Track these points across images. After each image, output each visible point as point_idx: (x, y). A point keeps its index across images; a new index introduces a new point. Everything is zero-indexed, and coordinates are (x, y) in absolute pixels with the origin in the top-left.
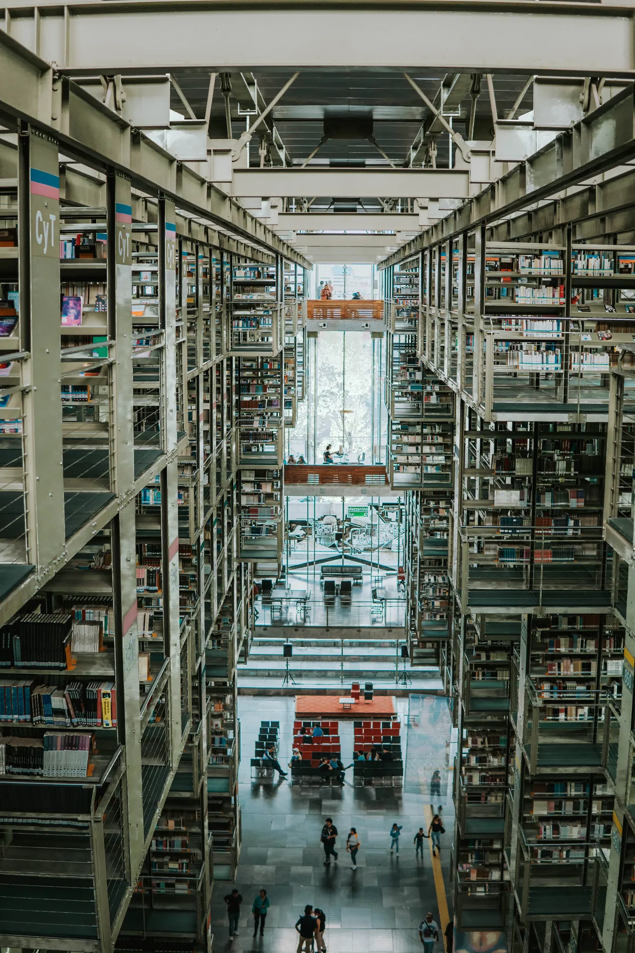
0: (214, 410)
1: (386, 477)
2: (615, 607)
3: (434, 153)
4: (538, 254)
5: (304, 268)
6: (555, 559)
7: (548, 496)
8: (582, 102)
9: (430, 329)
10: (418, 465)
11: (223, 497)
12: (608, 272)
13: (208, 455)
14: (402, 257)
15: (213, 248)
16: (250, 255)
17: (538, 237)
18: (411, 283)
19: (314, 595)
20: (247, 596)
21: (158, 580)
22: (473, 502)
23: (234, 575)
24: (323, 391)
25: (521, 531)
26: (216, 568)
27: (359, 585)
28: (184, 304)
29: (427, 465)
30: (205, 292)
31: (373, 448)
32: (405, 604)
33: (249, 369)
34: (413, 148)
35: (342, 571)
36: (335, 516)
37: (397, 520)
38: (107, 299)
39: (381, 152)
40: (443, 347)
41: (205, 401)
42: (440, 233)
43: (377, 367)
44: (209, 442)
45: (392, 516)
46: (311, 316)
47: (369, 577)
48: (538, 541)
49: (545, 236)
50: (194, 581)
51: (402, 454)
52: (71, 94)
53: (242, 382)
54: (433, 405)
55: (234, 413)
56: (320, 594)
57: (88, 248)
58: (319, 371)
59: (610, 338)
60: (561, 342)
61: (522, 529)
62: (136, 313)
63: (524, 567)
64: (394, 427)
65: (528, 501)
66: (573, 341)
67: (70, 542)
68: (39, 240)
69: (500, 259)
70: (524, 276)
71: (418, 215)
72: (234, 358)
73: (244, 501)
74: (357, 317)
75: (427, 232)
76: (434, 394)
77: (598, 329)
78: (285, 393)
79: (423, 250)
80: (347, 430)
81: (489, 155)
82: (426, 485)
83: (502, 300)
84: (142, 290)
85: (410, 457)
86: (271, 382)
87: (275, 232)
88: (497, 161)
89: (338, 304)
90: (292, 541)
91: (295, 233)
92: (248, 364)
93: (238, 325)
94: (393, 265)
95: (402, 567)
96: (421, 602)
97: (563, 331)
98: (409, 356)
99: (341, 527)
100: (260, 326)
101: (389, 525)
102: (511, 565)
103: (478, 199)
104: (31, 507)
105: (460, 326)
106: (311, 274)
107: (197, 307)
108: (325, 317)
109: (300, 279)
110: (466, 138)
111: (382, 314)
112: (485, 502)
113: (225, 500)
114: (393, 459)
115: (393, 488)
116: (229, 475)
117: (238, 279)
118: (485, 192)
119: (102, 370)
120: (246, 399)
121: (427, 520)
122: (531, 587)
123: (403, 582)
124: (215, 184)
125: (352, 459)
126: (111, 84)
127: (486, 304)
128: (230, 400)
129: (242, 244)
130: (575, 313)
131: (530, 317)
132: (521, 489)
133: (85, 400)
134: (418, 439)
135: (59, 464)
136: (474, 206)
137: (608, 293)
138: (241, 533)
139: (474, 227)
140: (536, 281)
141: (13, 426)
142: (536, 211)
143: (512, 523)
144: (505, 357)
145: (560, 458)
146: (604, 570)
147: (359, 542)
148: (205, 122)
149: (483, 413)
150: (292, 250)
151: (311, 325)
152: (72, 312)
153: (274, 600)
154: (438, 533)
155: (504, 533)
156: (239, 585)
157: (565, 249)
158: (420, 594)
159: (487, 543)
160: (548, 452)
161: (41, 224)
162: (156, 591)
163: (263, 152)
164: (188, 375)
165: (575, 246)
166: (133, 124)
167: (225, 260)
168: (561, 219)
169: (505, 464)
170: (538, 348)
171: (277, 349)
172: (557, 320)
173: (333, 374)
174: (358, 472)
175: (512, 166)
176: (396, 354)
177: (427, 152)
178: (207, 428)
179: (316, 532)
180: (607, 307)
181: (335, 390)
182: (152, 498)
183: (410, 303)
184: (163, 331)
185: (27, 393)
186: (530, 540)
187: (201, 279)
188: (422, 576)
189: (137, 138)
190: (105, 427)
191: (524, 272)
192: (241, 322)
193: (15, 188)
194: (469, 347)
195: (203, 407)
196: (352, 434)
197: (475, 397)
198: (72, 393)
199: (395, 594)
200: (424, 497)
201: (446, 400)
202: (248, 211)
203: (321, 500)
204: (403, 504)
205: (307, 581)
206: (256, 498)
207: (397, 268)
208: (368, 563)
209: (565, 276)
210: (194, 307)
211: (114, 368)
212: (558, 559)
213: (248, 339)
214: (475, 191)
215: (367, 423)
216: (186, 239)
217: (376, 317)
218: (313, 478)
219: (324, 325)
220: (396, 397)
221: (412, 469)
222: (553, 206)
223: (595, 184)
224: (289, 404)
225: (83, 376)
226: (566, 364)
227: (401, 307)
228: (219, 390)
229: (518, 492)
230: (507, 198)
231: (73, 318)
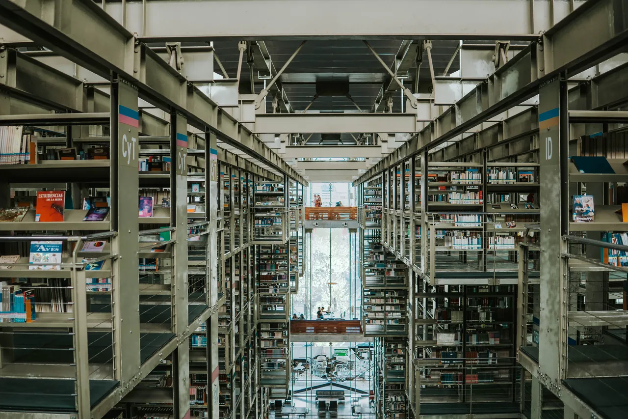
0: (242, 281)
1: (361, 327)
2: (523, 413)
3: (391, 105)
4: (464, 170)
5: (302, 185)
6: (480, 381)
7: (474, 337)
8: (494, 61)
9: (390, 224)
10: (382, 319)
11: (248, 342)
12: (512, 181)
13: (238, 312)
14: (370, 176)
15: (240, 170)
16: (266, 176)
17: (463, 159)
18: (376, 195)
19: (311, 410)
20: (264, 412)
21: (204, 396)
22: (421, 342)
23: (256, 396)
24: (317, 270)
25: (456, 362)
26: (243, 391)
27: (343, 404)
28: (222, 208)
29: (389, 319)
30: (236, 201)
31: (351, 309)
32: (375, 416)
33: (266, 253)
34: (376, 102)
35: (330, 394)
36: (325, 356)
37: (368, 358)
38: (170, 201)
39: (356, 105)
40: (400, 236)
41: (236, 275)
42: (396, 158)
43: (353, 252)
44: (238, 303)
45: (365, 355)
46: (307, 218)
47: (349, 398)
48: (468, 368)
49: (468, 158)
50: (229, 400)
51: (371, 312)
52: (147, 56)
53: (261, 262)
54: (392, 277)
55: (256, 284)
56: (315, 410)
57: (157, 164)
58: (313, 256)
59: (515, 226)
60: (481, 229)
61: (457, 360)
62: (189, 210)
63: (459, 387)
64: (366, 293)
65: (461, 341)
66: (489, 229)
67: (144, 366)
68: (125, 155)
69: (437, 175)
70: (455, 185)
71: (381, 146)
72: (256, 246)
73: (263, 345)
74: (339, 219)
75: (387, 158)
76: (393, 270)
77: (506, 221)
78: (291, 270)
79: (384, 171)
80: (333, 297)
81: (430, 102)
82: (388, 333)
83: (439, 202)
84: (193, 199)
85: (377, 314)
86: (280, 263)
87: (283, 160)
88: (435, 105)
89: (325, 210)
90: (296, 374)
91: (297, 161)
92: (265, 250)
93: (258, 223)
94: (363, 182)
95: (372, 391)
96: (386, 415)
97: (482, 221)
98: (375, 244)
99: (329, 363)
100: (274, 224)
101: (362, 361)
102: (449, 385)
103: (422, 133)
104: (117, 339)
105: (411, 221)
106: (308, 189)
107: (231, 210)
108: (317, 219)
109: (300, 193)
110: (413, 92)
111: (356, 215)
112: (430, 342)
113: (250, 343)
114: (365, 315)
115: (366, 336)
116: (252, 326)
117: (258, 192)
118: (428, 127)
119: (166, 248)
120: (265, 274)
121: (389, 357)
122: (464, 401)
123: (372, 401)
124: (243, 124)
125: (337, 316)
126: (174, 52)
127: (429, 205)
128: (253, 275)
129: (261, 168)
130: (491, 211)
131: (459, 213)
132: (455, 332)
133: (154, 270)
134: (382, 301)
135: (137, 311)
136: (420, 137)
137: (512, 196)
138: (261, 367)
139: (419, 152)
140: (462, 188)
141: (105, 287)
142: (462, 141)
143: (450, 356)
144: (443, 241)
145: (481, 311)
146: (514, 387)
147: (342, 373)
148: (237, 81)
149: (427, 280)
150: (295, 172)
151: (307, 224)
152: (146, 208)
153: (284, 414)
154: (397, 366)
155: (444, 363)
156: (260, 403)
157: (483, 166)
158: (385, 409)
159: (432, 370)
160: (473, 306)
161: (126, 144)
162: (203, 404)
163: (275, 105)
164: (225, 256)
165: (488, 164)
166: (189, 79)
167: (249, 178)
168: (479, 145)
169: (444, 315)
170: (465, 234)
171: (285, 239)
172: (478, 214)
173: (323, 258)
174: (341, 325)
175: (445, 109)
176: (366, 243)
177: (386, 104)
178: (237, 293)
179: (312, 367)
180: (512, 205)
181: (325, 269)
182: (199, 343)
183: (375, 208)
184: (208, 222)
185: (115, 260)
186: (462, 368)
187: (233, 191)
188: (386, 396)
189: (192, 89)
190: (169, 287)
191: (454, 182)
192: (260, 221)
193: (108, 119)
194: (417, 235)
195: (235, 279)
196: (336, 299)
197: (423, 269)
198: (145, 265)
199: (368, 410)
200: (387, 341)
201: (401, 274)
202: (265, 144)
203: (315, 346)
204: (372, 347)
205: (307, 401)
206: (271, 342)
207: (366, 185)
208: (348, 388)
209: (483, 184)
210: (228, 210)
211: (175, 245)
212: (482, 381)
213: (265, 233)
214: (420, 127)
215: (347, 291)
216: (224, 163)
217: (352, 218)
218: (310, 329)
219: (317, 224)
220: (367, 272)
221: (378, 322)
222: (474, 137)
223: (502, 120)
224: (293, 278)
225: (153, 251)
226: (485, 245)
227: (369, 211)
228: (246, 268)
229: (454, 335)
230: (442, 131)
231: (146, 211)
